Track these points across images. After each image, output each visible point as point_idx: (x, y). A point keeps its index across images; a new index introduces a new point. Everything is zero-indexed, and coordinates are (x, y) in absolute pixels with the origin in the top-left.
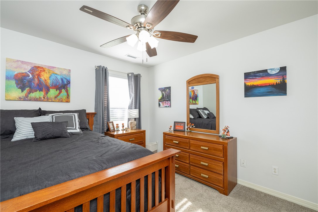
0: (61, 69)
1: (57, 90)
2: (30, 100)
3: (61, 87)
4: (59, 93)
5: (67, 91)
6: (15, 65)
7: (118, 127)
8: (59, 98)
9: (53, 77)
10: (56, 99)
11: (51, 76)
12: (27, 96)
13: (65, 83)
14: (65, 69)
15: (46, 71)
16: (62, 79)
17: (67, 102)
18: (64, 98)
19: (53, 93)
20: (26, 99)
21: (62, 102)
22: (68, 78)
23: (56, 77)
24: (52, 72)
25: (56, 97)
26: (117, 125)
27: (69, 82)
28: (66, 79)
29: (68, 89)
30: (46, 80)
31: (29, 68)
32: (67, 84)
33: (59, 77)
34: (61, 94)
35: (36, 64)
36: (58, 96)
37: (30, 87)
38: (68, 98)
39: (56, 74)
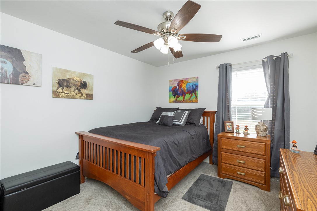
0: (192, 78)
1: (190, 94)
2: (177, 102)
3: (192, 91)
4: (191, 96)
5: (196, 94)
6: (172, 83)
7: (238, 128)
8: (191, 99)
9: (188, 85)
10: (190, 101)
11: (187, 84)
12: (176, 100)
13: (195, 88)
14: (194, 77)
15: (185, 82)
16: (192, 86)
17: (196, 102)
18: (194, 99)
19: (188, 96)
20: (176, 101)
21: (192, 102)
22: (196, 84)
23: (189, 85)
24: (187, 82)
25: (189, 99)
26: (238, 126)
27: (197, 87)
28: (195, 84)
29: (196, 92)
30: (184, 88)
31: (177, 83)
32: (196, 89)
33: (191, 85)
34: (192, 96)
35: (180, 79)
36: (190, 98)
37: (178, 94)
38: (196, 99)
39: (189, 83)
